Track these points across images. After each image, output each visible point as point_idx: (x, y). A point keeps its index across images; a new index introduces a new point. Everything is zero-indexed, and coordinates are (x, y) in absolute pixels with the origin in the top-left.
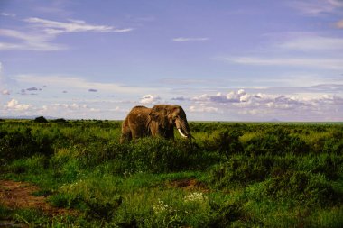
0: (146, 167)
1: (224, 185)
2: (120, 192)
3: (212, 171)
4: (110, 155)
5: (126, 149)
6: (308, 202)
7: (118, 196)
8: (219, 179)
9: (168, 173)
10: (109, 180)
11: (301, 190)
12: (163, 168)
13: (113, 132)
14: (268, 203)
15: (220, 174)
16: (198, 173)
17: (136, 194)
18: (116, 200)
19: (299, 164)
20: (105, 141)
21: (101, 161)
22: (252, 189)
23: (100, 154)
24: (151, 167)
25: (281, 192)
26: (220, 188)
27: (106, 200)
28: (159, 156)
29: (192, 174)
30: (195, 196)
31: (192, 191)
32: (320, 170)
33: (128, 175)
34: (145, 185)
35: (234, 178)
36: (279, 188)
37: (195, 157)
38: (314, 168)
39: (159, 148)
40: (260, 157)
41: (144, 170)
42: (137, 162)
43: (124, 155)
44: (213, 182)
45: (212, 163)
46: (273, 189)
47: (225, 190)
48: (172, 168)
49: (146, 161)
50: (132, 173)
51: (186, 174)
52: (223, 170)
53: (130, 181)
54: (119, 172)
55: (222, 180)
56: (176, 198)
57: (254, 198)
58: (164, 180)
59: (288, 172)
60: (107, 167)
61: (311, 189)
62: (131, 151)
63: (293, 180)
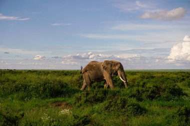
0: (37, 96)
1: (81, 105)
2: (23, 110)
3: (74, 98)
4: (17, 89)
5: (26, 86)
6: (127, 114)
7: (22, 112)
8: (78, 102)
9: (50, 98)
10: (16, 104)
11: (123, 107)
12: (47, 96)
13: (19, 76)
14: (105, 114)
15: (79, 99)
16: (67, 98)
17: (32, 111)
18: (21, 114)
19: (122, 93)
20: (14, 82)
21: (12, 92)
22: (97, 107)
23: (12, 89)
24: (40, 96)
25: (112, 109)
26: (79, 107)
27: (15, 114)
28: (45, 89)
29: (63, 99)
30: (65, 111)
31: (63, 109)
32: (133, 96)
33: (27, 100)
34: (36, 105)
35: (86, 101)
36: (111, 106)
37: (64, 90)
38: (130, 95)
39: (45, 85)
40: (101, 89)
41: (36, 97)
42: (33, 93)
43: (25, 89)
44: (75, 103)
45: (75, 93)
46: (108, 107)
47: (82, 107)
48: (52, 96)
49: (38, 92)
50: (30, 99)
51: (60, 99)
52: (80, 97)
53: (28, 104)
54: (22, 99)
55: (80, 102)
56: (54, 112)
57: (98, 112)
58: (48, 102)
59: (116, 97)
60: (15, 96)
61: (129, 106)
62: (29, 86)
63: (119, 101)
